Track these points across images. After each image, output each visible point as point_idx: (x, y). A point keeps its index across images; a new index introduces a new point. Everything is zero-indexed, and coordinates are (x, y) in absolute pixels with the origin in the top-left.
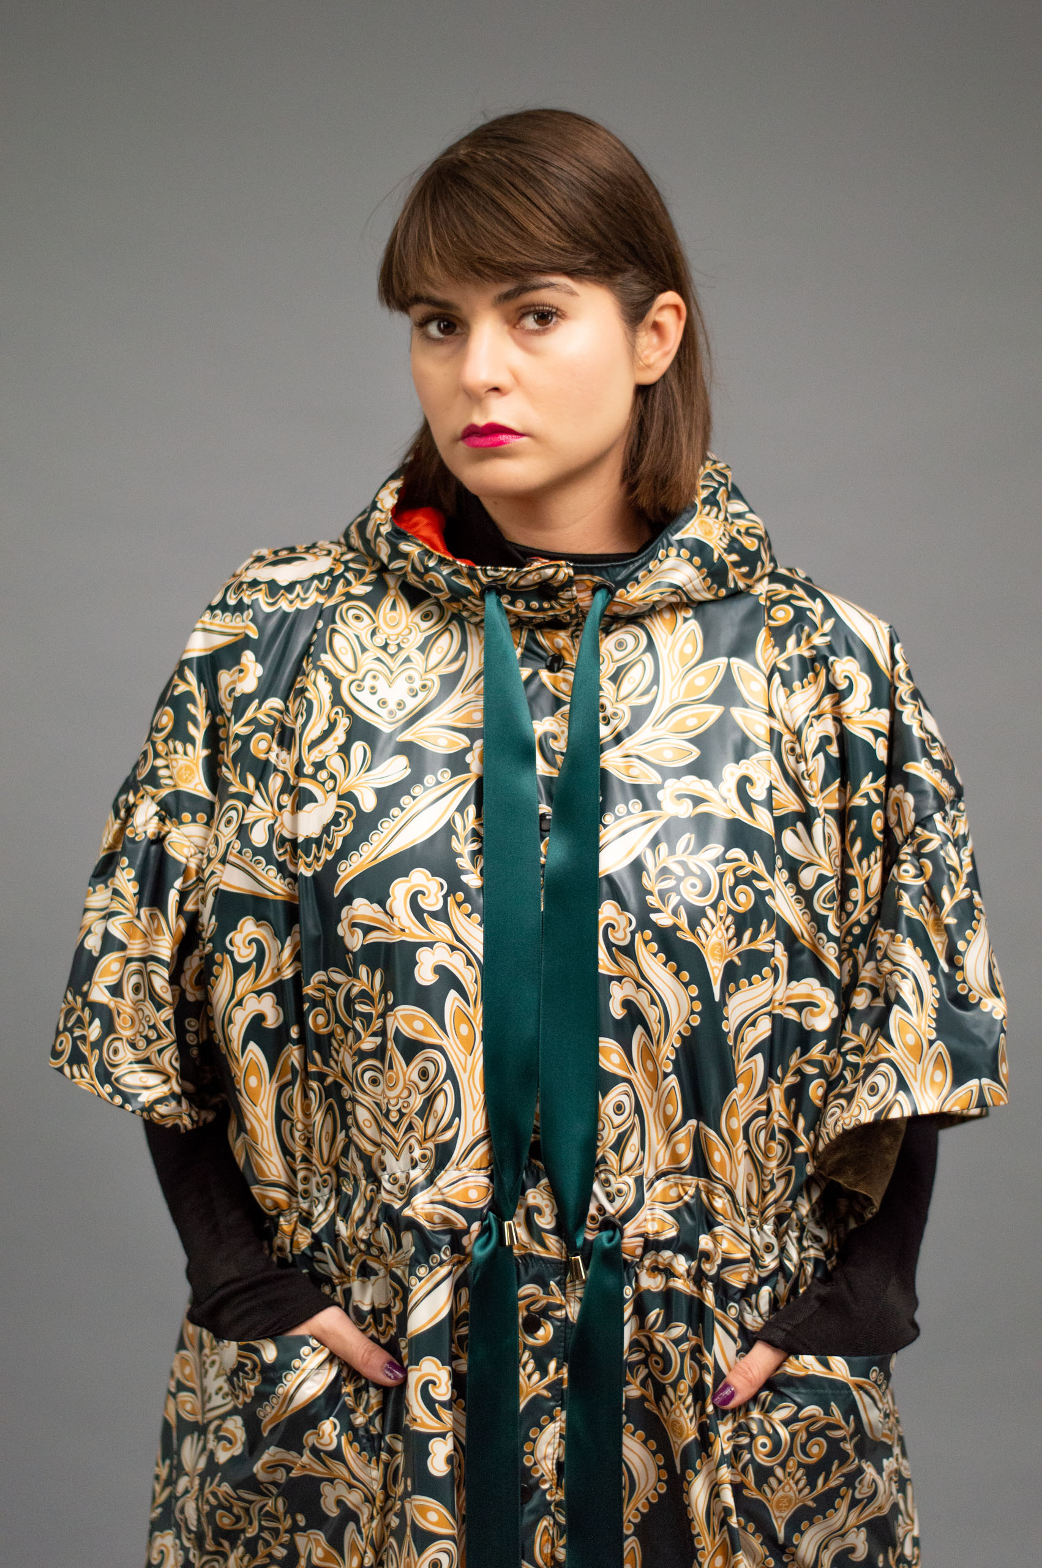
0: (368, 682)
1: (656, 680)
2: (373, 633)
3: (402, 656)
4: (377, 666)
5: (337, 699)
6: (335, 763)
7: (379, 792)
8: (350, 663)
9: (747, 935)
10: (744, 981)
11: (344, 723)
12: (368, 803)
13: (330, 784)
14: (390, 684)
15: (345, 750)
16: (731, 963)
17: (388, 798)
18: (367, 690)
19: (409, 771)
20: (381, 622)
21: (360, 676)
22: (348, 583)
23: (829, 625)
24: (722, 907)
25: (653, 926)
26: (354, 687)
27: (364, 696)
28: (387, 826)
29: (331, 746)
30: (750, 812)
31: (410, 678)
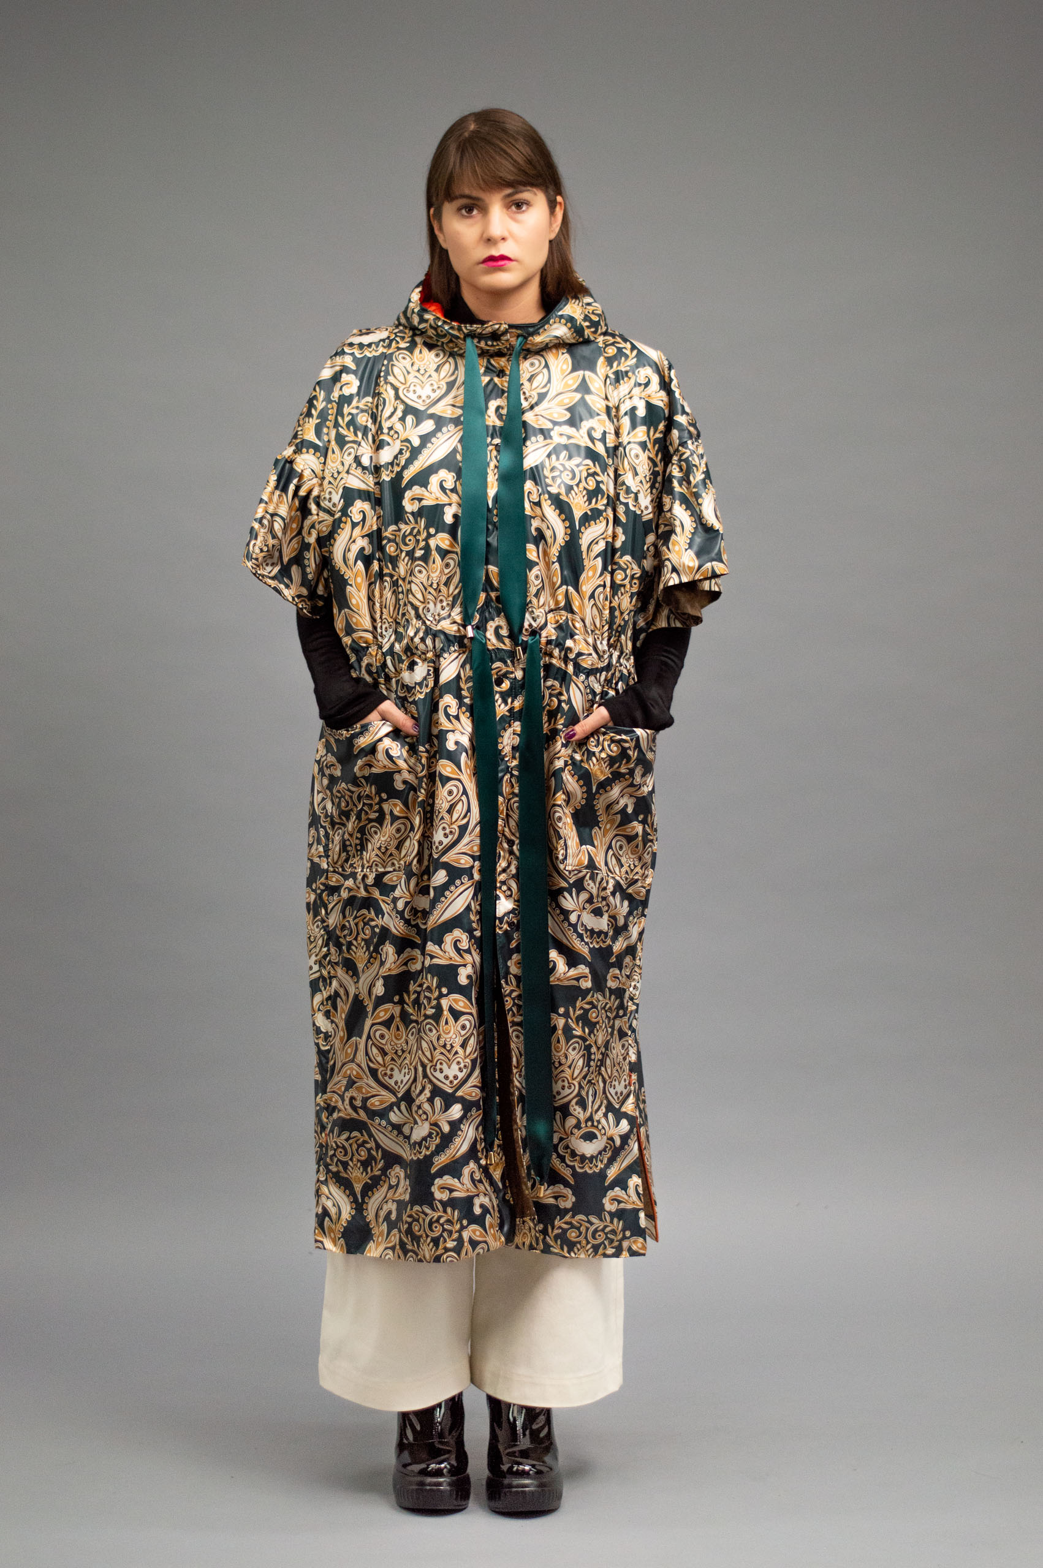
0: (412, 388)
1: (549, 381)
2: (412, 365)
3: (427, 375)
4: (416, 380)
5: (397, 397)
6: (398, 427)
7: (421, 437)
8: (402, 379)
9: (594, 501)
10: (592, 522)
11: (401, 407)
12: (416, 442)
13: (396, 436)
14: (422, 388)
15: (402, 419)
16: (586, 513)
17: (425, 439)
18: (412, 392)
19: (434, 427)
20: (415, 360)
21: (408, 385)
22: (398, 342)
23: (635, 352)
24: (581, 486)
25: (549, 493)
26: (405, 391)
27: (411, 395)
28: (425, 452)
29: (395, 418)
30: (594, 443)
31: (432, 384)
